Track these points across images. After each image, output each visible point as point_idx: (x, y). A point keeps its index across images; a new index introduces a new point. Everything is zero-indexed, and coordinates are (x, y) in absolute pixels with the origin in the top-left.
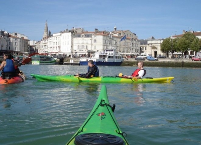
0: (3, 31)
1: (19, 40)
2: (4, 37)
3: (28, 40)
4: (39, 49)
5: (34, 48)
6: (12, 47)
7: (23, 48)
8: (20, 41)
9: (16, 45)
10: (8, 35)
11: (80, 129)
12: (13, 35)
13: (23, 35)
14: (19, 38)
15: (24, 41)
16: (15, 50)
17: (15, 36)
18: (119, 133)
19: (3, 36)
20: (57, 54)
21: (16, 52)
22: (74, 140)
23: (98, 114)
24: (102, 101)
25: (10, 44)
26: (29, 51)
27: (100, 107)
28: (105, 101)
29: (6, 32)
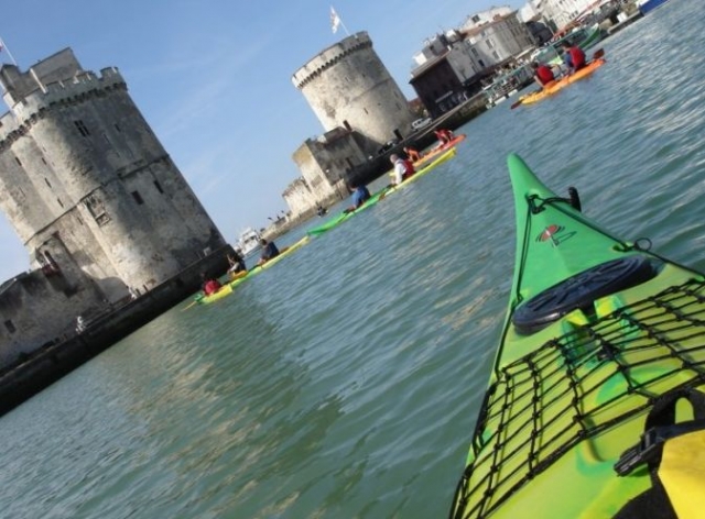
0: (441, 33)
1: (490, 30)
2: (452, 47)
3: (513, 15)
4: (554, 18)
5: (541, 21)
6: (486, 57)
7: (513, 41)
8: (496, 30)
9: (490, 47)
10: (458, 37)
11: (513, 296)
12: (470, 26)
13: (493, 8)
14: (487, 25)
15: (503, 24)
16: (497, 61)
17: (477, 24)
18: (627, 249)
19: (449, 47)
20: (597, 10)
21: (501, 63)
22: (512, 327)
23: (541, 238)
24: (531, 199)
25: (477, 55)
26: (532, 38)
27: (535, 218)
28: (541, 196)
29: (450, 34)
